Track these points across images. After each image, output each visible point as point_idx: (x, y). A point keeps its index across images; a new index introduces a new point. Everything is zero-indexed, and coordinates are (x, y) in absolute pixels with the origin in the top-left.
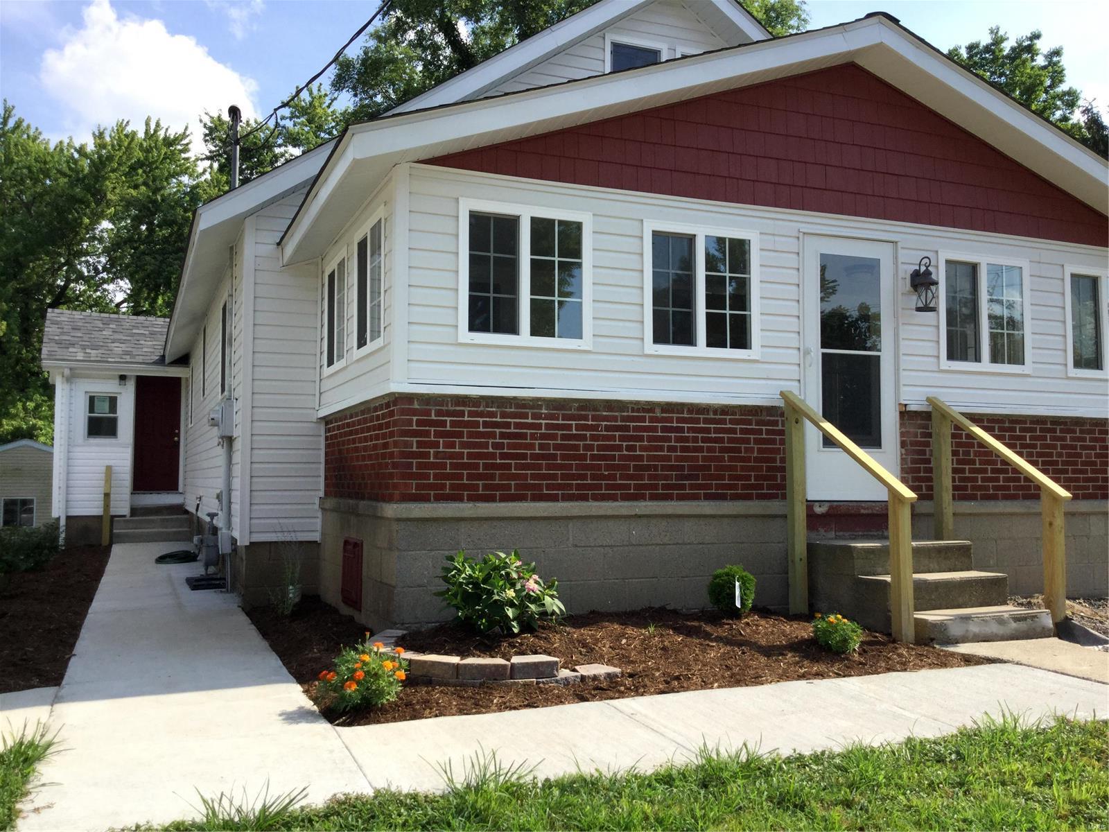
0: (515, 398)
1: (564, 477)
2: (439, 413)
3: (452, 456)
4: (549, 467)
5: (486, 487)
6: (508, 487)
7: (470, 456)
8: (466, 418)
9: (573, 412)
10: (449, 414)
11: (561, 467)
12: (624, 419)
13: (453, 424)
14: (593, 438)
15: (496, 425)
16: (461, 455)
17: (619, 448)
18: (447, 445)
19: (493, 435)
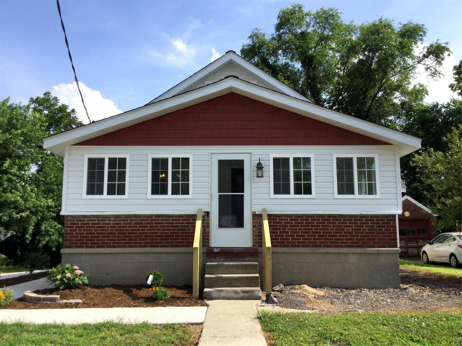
0: (102, 215)
1: (118, 240)
2: (77, 221)
3: (81, 234)
4: (113, 237)
5: (91, 243)
6: (99, 243)
7: (87, 234)
8: (86, 222)
9: (122, 219)
10: (80, 221)
11: (117, 237)
12: (141, 220)
13: (81, 224)
14: (129, 227)
15: (96, 224)
16: (83, 234)
17: (139, 230)
18: (79, 230)
19: (94, 227)
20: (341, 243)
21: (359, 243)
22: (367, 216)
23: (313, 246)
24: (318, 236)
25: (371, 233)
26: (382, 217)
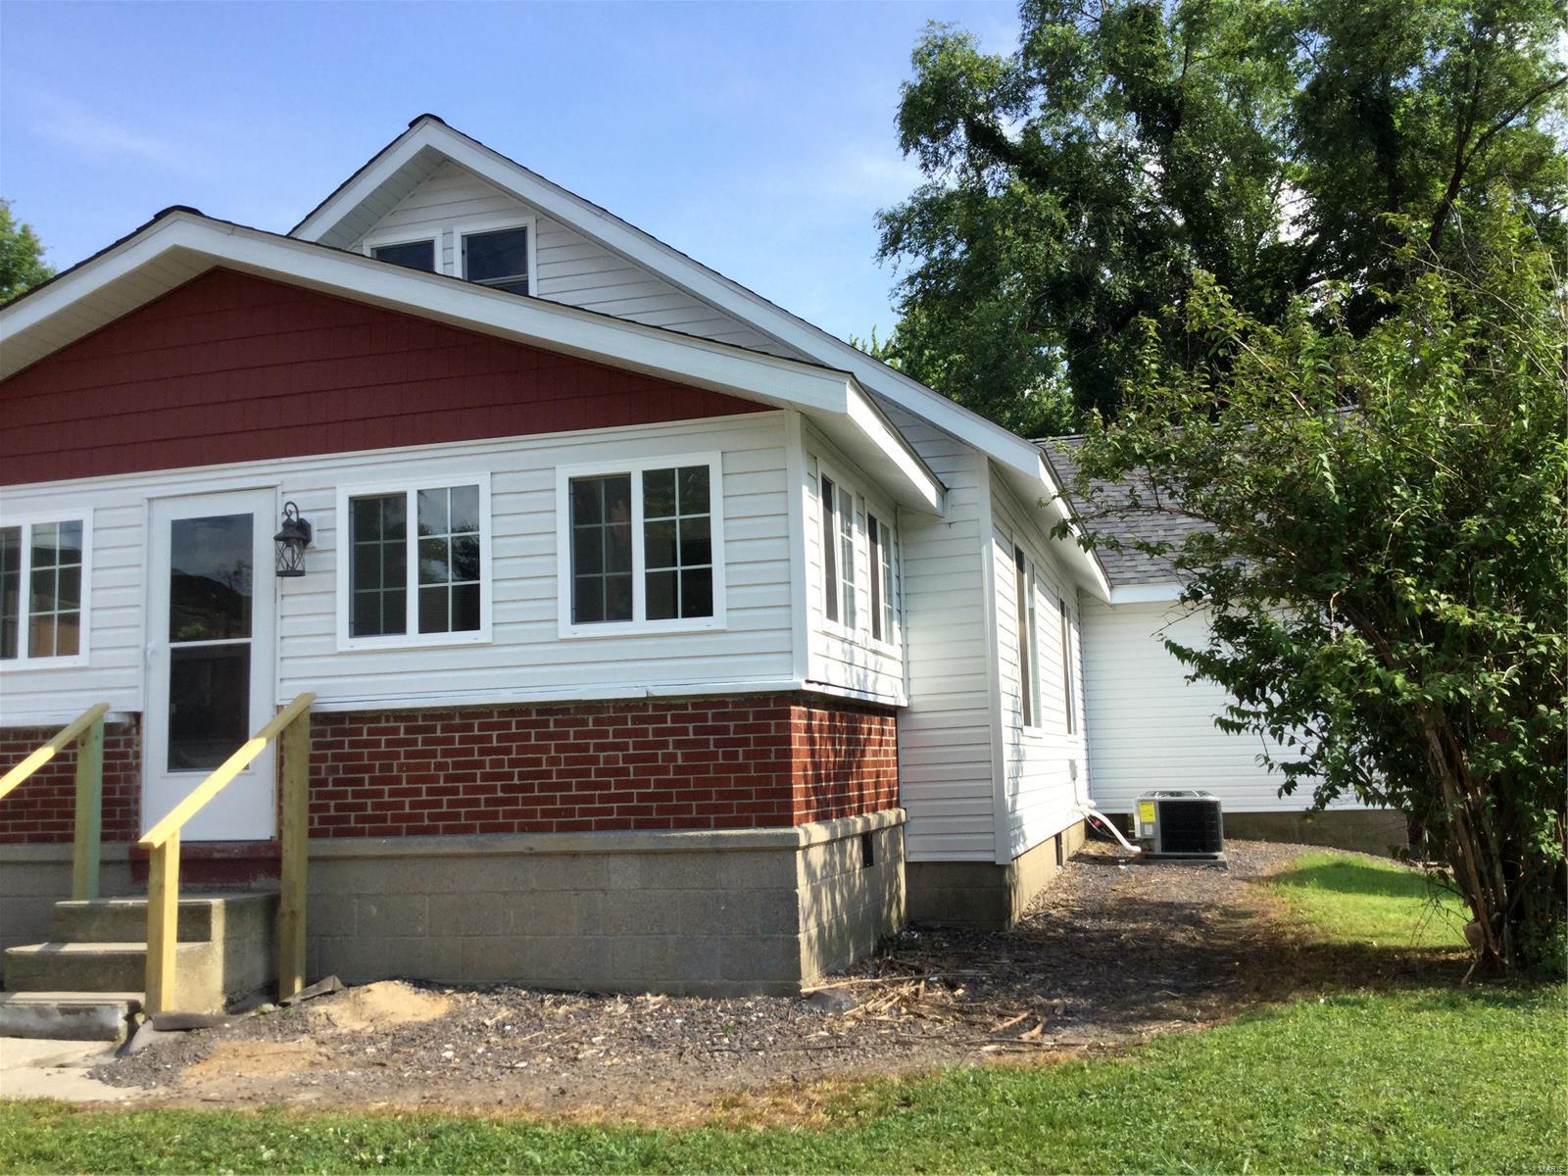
20: (584, 812)
21: (648, 811)
22: (679, 702)
23: (485, 830)
24: (504, 789)
25: (693, 770)
26: (736, 704)
